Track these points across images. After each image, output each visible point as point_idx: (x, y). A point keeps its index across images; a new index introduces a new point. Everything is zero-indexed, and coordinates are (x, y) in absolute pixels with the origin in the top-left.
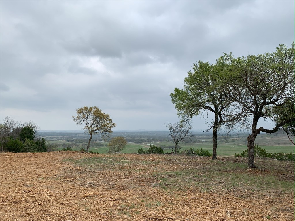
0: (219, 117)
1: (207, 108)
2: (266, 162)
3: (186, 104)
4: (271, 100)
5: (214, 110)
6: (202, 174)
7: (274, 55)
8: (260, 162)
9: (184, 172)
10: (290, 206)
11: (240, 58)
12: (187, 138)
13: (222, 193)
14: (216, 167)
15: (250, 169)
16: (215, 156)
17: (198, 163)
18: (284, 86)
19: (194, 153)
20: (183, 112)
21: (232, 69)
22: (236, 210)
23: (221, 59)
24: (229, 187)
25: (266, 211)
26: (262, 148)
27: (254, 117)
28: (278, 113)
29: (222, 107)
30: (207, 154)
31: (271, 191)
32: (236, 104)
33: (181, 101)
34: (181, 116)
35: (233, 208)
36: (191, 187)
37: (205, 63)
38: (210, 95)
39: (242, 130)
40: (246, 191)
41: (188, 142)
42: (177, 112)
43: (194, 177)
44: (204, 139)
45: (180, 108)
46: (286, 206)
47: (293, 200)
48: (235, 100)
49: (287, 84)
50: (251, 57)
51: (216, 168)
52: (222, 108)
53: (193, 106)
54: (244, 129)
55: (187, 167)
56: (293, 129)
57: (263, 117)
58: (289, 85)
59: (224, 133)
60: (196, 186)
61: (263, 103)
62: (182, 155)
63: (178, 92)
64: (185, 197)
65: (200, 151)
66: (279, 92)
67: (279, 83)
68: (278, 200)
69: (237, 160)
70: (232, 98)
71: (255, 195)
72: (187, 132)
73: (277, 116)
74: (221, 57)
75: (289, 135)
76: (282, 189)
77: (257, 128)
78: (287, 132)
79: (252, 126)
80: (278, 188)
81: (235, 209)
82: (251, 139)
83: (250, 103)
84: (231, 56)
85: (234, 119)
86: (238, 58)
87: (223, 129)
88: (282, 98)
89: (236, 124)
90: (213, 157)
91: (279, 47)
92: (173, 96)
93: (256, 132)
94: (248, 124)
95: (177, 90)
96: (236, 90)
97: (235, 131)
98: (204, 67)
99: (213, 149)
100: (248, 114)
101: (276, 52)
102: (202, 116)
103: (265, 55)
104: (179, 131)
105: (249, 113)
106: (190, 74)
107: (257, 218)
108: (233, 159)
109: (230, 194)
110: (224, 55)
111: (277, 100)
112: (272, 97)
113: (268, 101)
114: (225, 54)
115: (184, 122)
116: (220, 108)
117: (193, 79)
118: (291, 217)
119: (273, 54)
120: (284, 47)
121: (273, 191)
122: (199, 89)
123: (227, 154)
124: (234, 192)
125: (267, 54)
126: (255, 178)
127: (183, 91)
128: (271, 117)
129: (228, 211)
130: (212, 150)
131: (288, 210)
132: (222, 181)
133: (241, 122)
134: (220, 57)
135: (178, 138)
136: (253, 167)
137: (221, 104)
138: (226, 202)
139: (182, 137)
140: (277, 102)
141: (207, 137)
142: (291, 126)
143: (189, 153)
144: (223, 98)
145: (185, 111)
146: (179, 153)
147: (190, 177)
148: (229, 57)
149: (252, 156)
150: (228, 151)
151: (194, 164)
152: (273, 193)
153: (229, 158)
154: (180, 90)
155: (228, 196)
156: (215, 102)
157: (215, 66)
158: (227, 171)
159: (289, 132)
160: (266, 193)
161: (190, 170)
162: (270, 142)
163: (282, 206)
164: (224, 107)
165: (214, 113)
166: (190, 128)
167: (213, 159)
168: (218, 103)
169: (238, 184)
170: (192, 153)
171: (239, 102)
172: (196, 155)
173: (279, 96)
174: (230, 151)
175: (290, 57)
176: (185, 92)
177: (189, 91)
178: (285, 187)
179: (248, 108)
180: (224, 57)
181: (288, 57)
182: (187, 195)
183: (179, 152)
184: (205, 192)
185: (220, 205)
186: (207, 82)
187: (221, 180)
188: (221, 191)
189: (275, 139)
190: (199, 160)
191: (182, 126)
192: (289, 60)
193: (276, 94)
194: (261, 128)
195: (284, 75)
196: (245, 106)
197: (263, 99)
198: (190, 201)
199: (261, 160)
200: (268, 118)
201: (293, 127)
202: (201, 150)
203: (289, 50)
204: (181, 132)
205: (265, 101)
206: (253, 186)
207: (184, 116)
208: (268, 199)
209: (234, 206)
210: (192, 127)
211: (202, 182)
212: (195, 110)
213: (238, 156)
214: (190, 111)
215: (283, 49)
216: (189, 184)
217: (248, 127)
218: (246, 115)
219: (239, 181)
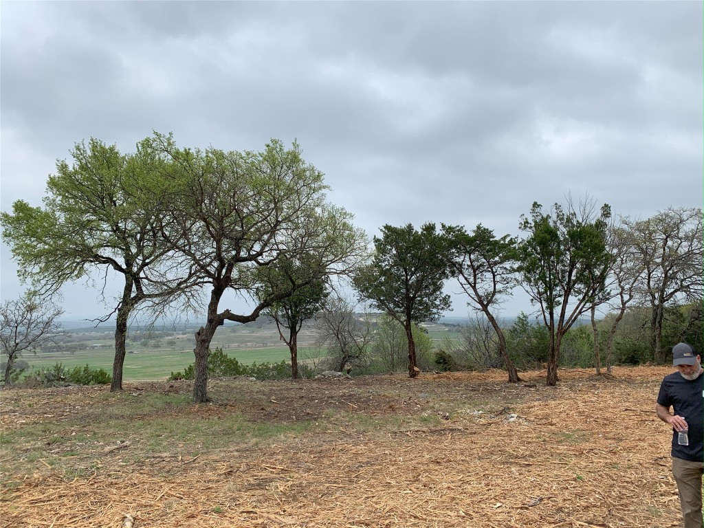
0: (134, 285)
1: (104, 262)
2: (233, 385)
3: (46, 247)
4: (249, 253)
5: (124, 267)
6: (74, 434)
7: (261, 159)
8: (221, 386)
9: (22, 435)
10: (264, 474)
11: (189, 149)
12: (46, 340)
13: (120, 473)
14: (115, 410)
15: (197, 406)
16: (117, 383)
17: (70, 405)
18: (276, 226)
19: (63, 380)
20: (36, 269)
21: (171, 175)
22: (149, 509)
23: (146, 144)
24: (141, 454)
25: (215, 495)
26: (230, 356)
27: (213, 288)
28: (262, 281)
29: (144, 260)
30: (100, 378)
31: (231, 449)
32: (176, 255)
33: (32, 239)
34: (29, 280)
35: (141, 506)
36: (36, 473)
37: (107, 147)
38: (116, 229)
39: (184, 317)
40: (180, 458)
41: (53, 351)
42: (19, 268)
43: (49, 444)
44: (99, 339)
45: (29, 256)
46: (255, 478)
47: (271, 461)
48: (174, 246)
49: (280, 222)
50: (214, 153)
51: (116, 412)
52: (144, 264)
53: (66, 255)
54: (189, 313)
55: (32, 418)
56: (287, 313)
57: (233, 287)
58: (284, 225)
59: (142, 324)
60: (50, 467)
61: (233, 258)
62: (27, 388)
63: (26, 212)
64: (11, 503)
65: (82, 373)
66: (266, 237)
67: (266, 218)
68: (243, 467)
69: (172, 387)
70: (169, 241)
71: (197, 465)
72: (48, 324)
73: (262, 287)
74: (147, 140)
75: (280, 325)
76: (254, 440)
77: (218, 313)
78: (277, 320)
79: (207, 308)
80: (247, 441)
81: (146, 506)
82: (204, 337)
83: (207, 255)
84: (171, 141)
85: (168, 292)
86: (186, 150)
87: (140, 315)
88: (271, 250)
89: (171, 304)
90: (112, 385)
91: (271, 145)
92: (9, 223)
93: (215, 320)
94: (199, 302)
95: (20, 207)
96: (179, 224)
97: (168, 320)
98: (105, 158)
99: (115, 364)
100: (202, 280)
101: (266, 153)
102: (90, 283)
103: (244, 155)
104: (22, 322)
105: (203, 277)
106: (63, 168)
107: (194, 517)
108: (161, 386)
109: (141, 471)
110: (155, 136)
111: (260, 254)
112: (252, 247)
113: (243, 254)
114: (156, 133)
115: (38, 297)
116: (138, 264)
117: (72, 182)
118: (261, 498)
119: (258, 155)
120: (278, 146)
121: (236, 448)
122: (86, 211)
123: (154, 376)
124: (152, 465)
125: (248, 154)
126: (203, 425)
127: (41, 213)
128: (249, 288)
129: (128, 516)
130: (112, 367)
131: (259, 485)
132: (125, 444)
133: (183, 298)
134: (144, 139)
135: (17, 341)
136: (204, 399)
137: (143, 253)
138: (126, 494)
139: (30, 338)
140: (260, 257)
141: (107, 335)
142: (284, 306)
143: (49, 381)
144: (148, 240)
145: (42, 265)
146: (16, 382)
147: (37, 446)
148: (166, 144)
149: (203, 374)
150: (158, 367)
151: (56, 408)
152: (236, 453)
153: (152, 385)
154: (30, 208)
155: (136, 477)
156: (128, 249)
157: (132, 159)
158: (143, 417)
159: (281, 319)
160: (222, 454)
161: (41, 427)
162: (249, 342)
163: (249, 479)
164: (147, 261)
165: (123, 275)
166: (58, 313)
167: (112, 389)
168: (134, 250)
169: (165, 443)
170: (60, 379)
171: (184, 251)
172: (67, 384)
173: (265, 245)
174: (162, 366)
175: (289, 168)
176: (47, 215)
177: (58, 214)
178: (260, 435)
179: (203, 267)
180: (154, 141)
181: (285, 167)
182: (19, 497)
183: (17, 378)
184: (76, 479)
185: (110, 504)
186: (109, 194)
187: (123, 442)
188: (118, 469)
189: (259, 334)
190: (75, 397)
191: (35, 308)
192: (286, 174)
193: (259, 239)
194: (227, 311)
195: (275, 203)
196: (197, 262)
197: (234, 249)
198: (25, 512)
199: (225, 382)
200: (243, 291)
201: (288, 310)
202: (86, 370)
203: (288, 153)
204: (29, 324)
205: (238, 253)
206: (196, 443)
207: (39, 281)
208: (223, 468)
209: (143, 502)
210: (63, 310)
211: (72, 452)
212: (75, 265)
213: (176, 377)
214: (59, 268)
215: (278, 150)
216: (29, 466)
217: (198, 309)
218: (195, 284)
219: (167, 438)
